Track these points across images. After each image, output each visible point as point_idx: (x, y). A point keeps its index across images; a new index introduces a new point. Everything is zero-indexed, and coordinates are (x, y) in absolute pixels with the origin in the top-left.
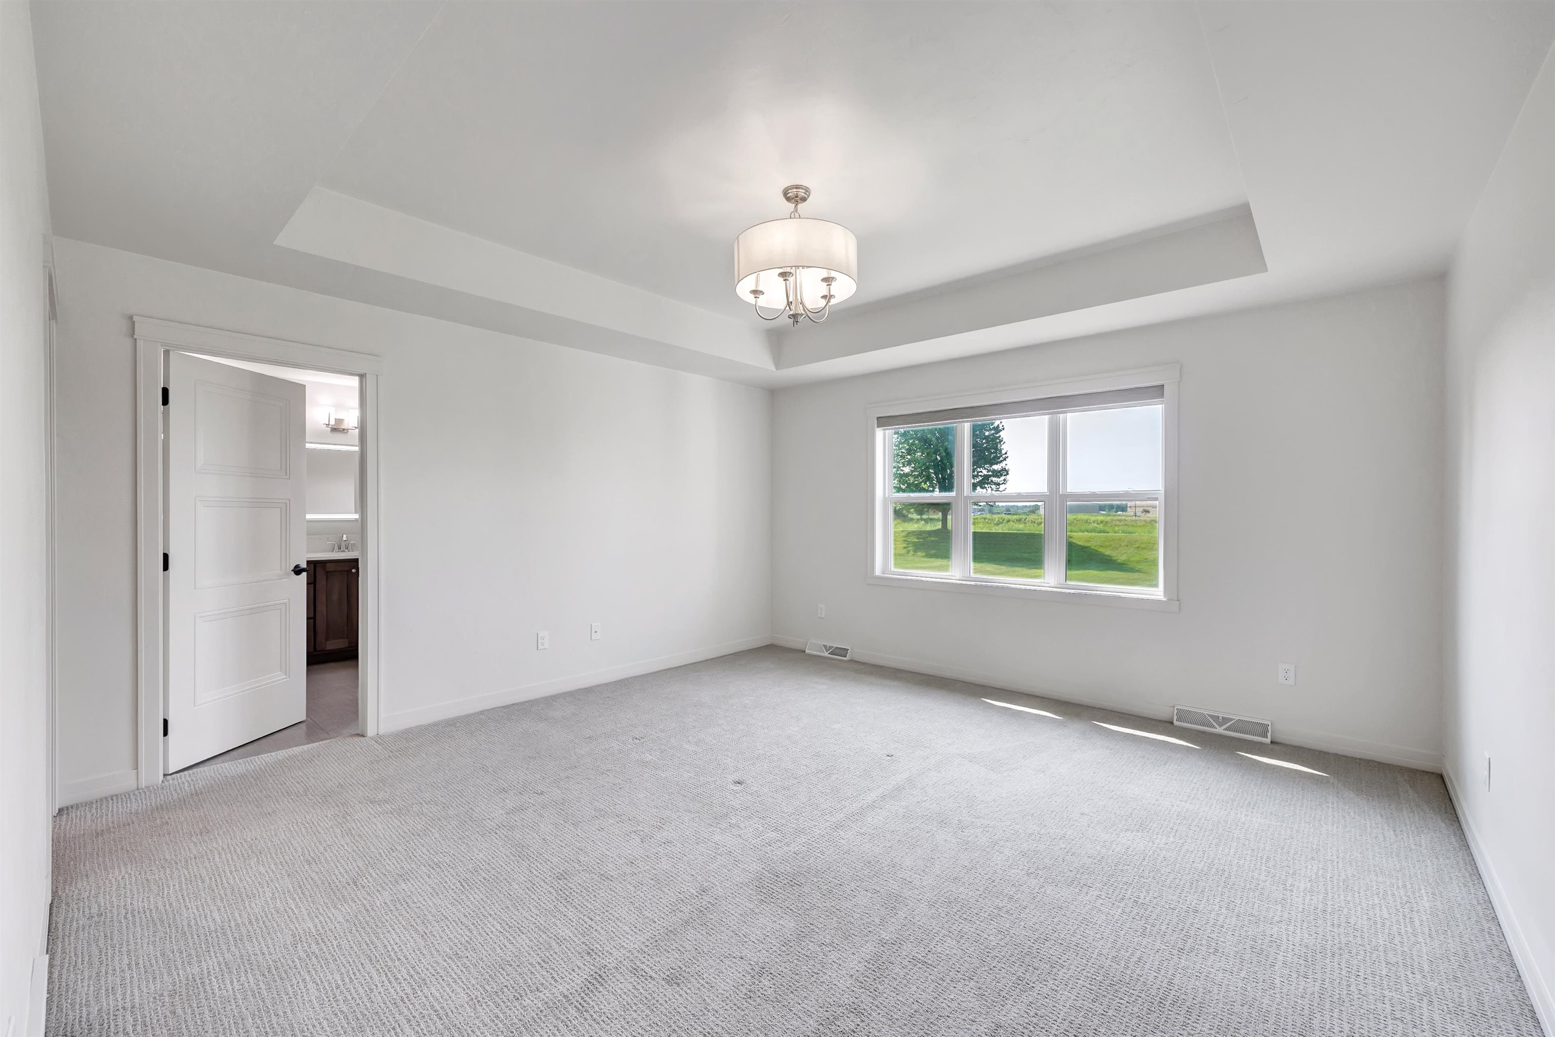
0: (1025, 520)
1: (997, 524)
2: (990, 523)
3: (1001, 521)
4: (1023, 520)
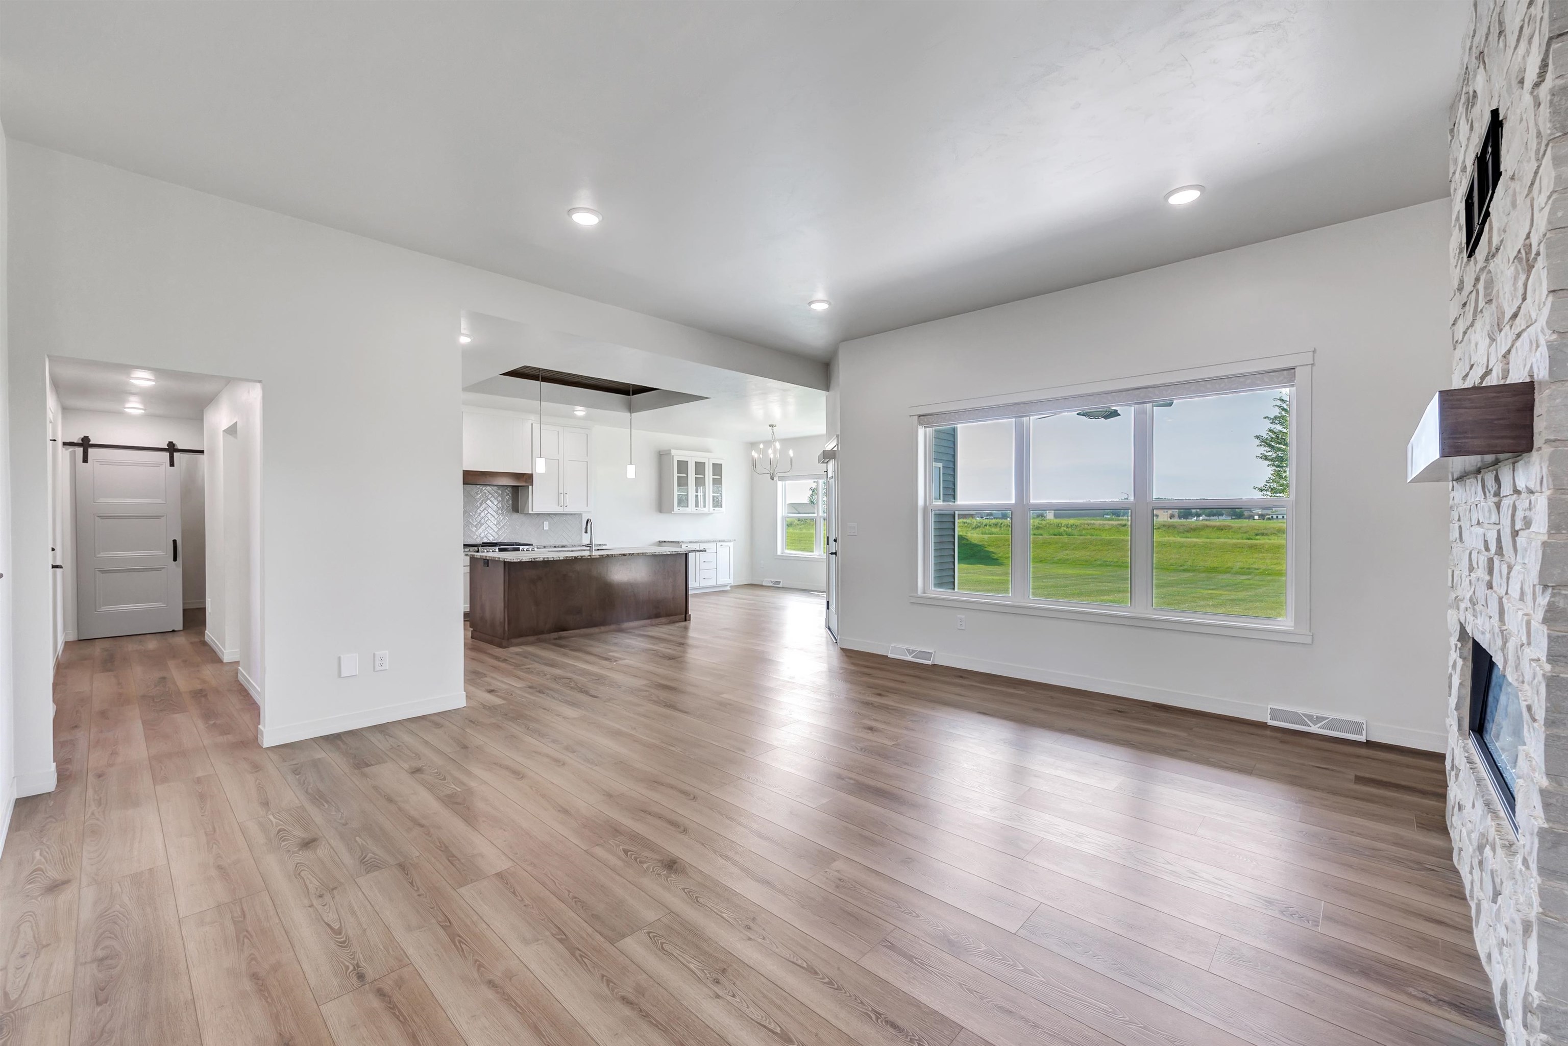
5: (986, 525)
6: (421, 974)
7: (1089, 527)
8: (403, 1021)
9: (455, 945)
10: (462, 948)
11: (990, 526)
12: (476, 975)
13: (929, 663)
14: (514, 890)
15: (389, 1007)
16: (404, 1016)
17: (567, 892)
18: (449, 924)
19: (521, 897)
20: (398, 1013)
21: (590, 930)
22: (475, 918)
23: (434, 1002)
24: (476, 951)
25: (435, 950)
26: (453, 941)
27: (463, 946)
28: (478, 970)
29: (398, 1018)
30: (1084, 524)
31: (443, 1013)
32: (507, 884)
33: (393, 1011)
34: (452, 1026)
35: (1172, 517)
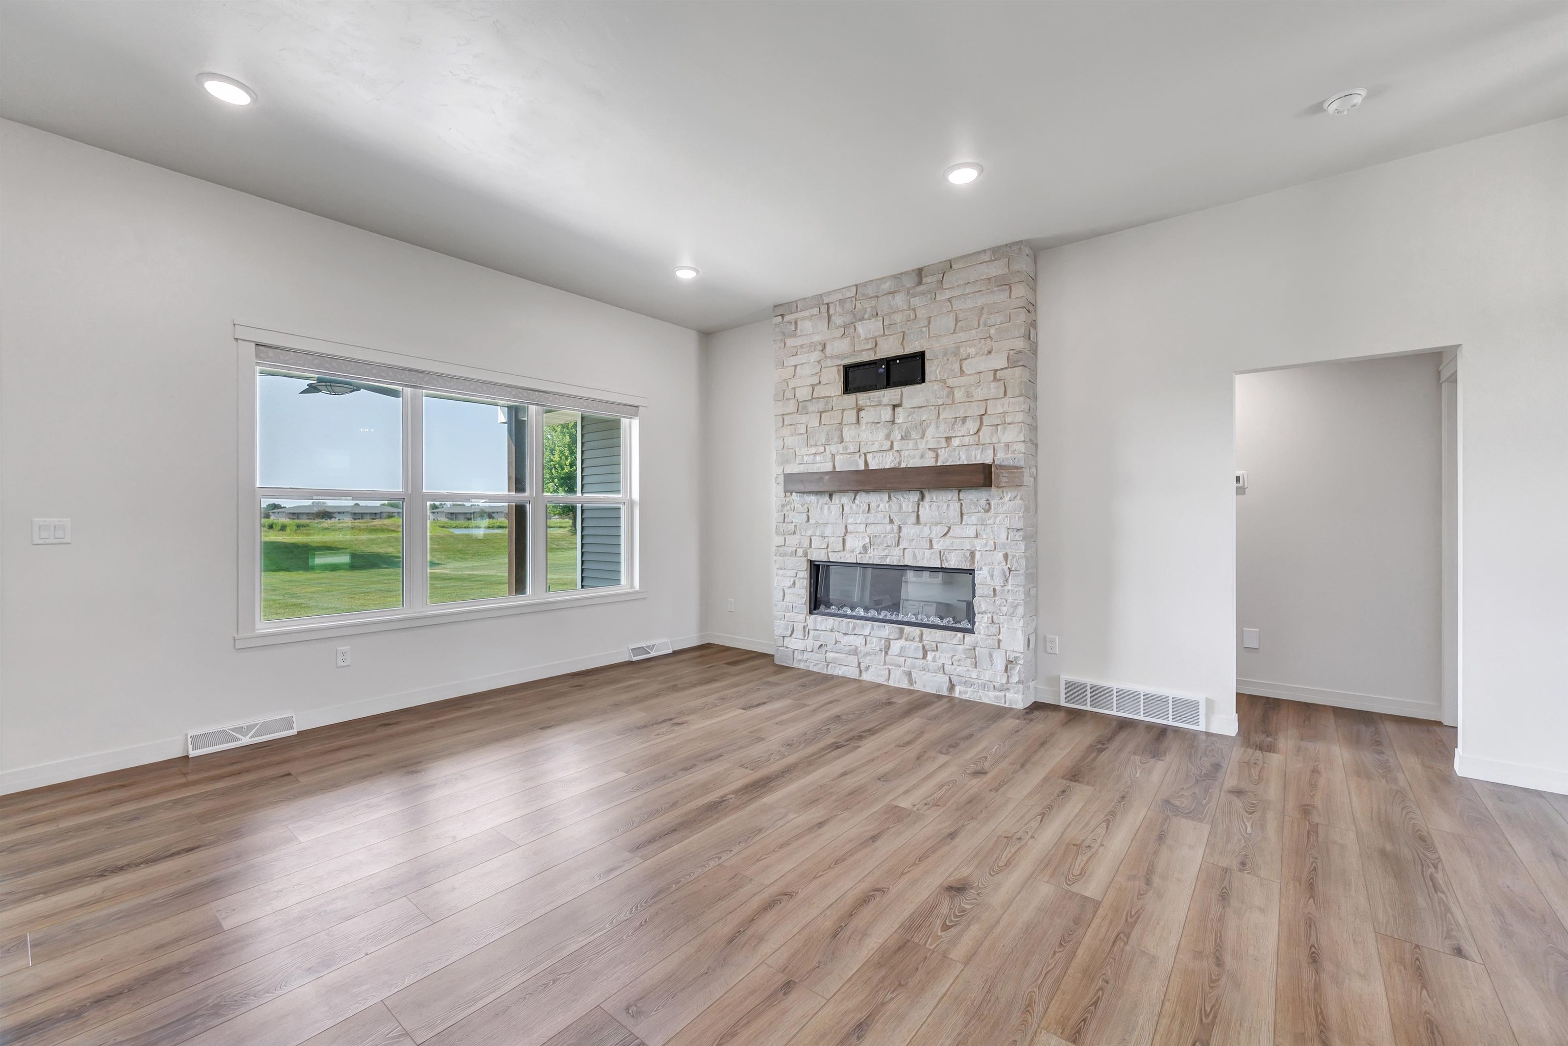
6: (1273, 1027)
8: (1318, 1007)
9: (1215, 1017)
10: (1211, 1009)
12: (1224, 979)
13: (293, 732)
14: (1091, 1005)
15: (1325, 1028)
16: (1315, 1009)
17: (1057, 954)
18: (1197, 1044)
19: (1098, 991)
20: (1320, 1017)
21: (1097, 921)
22: (1165, 1021)
23: (1280, 995)
24: (1202, 993)
25: (1239, 1033)
26: (1213, 1023)
27: (1208, 1009)
28: (1218, 980)
29: (1322, 1013)
31: (1279, 981)
32: (1085, 1020)
33: (1324, 1022)
34: (1279, 969)
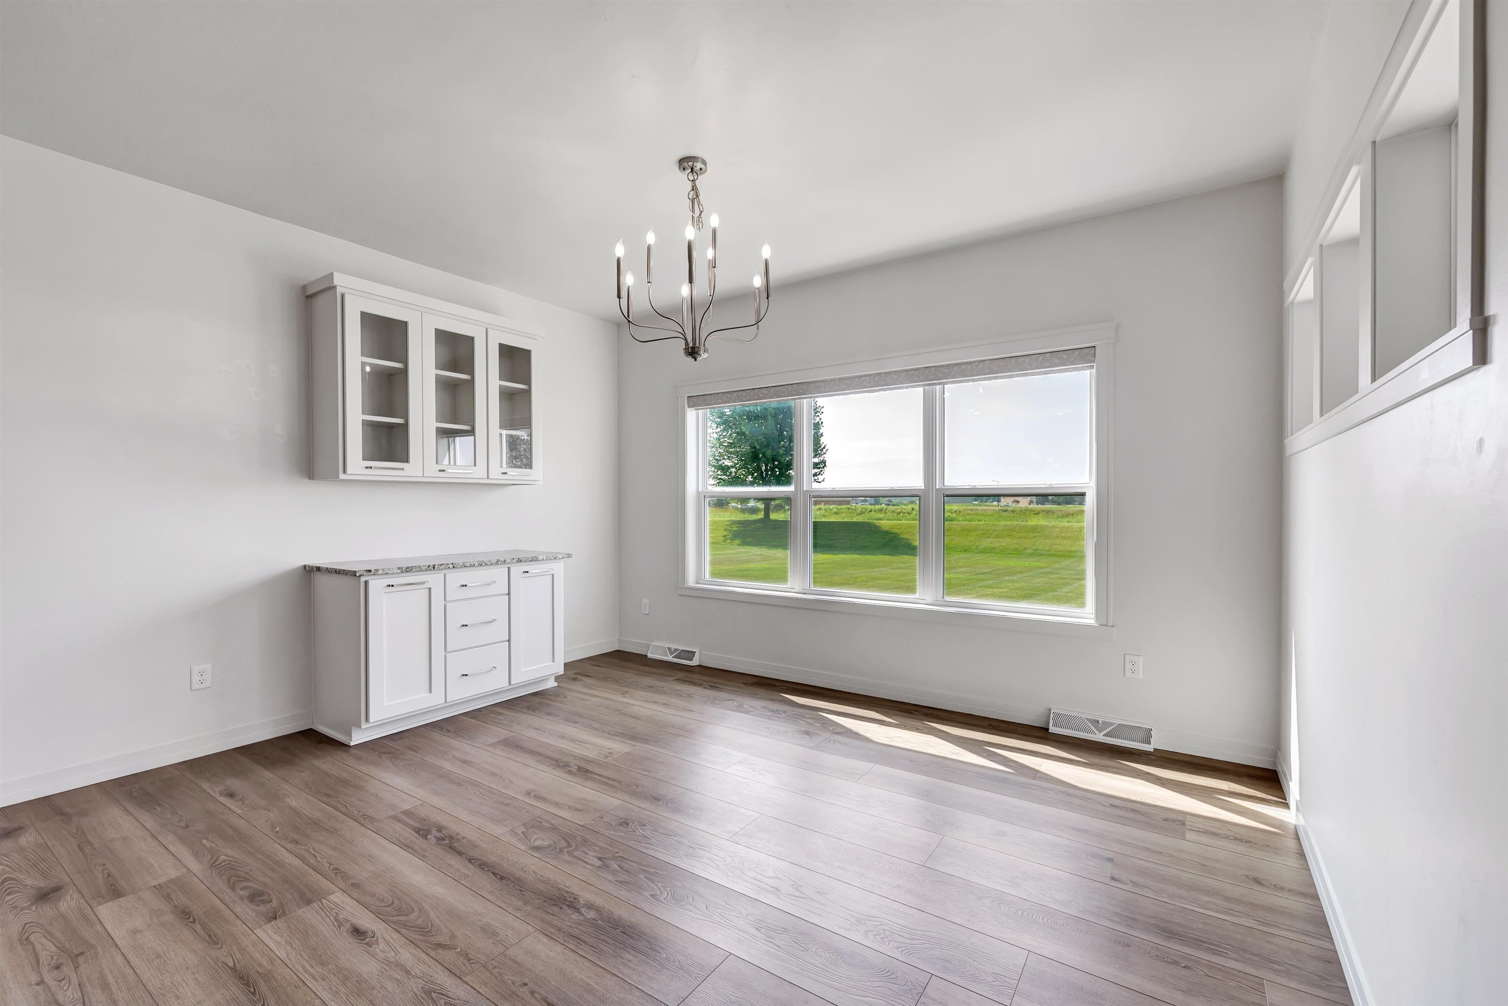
0: (886, 510)
1: (860, 514)
2: (853, 513)
3: (864, 510)
4: (884, 510)
5: (871, 511)
7: (972, 513)
11: (875, 511)
30: (968, 510)
35: (1031, 502)
